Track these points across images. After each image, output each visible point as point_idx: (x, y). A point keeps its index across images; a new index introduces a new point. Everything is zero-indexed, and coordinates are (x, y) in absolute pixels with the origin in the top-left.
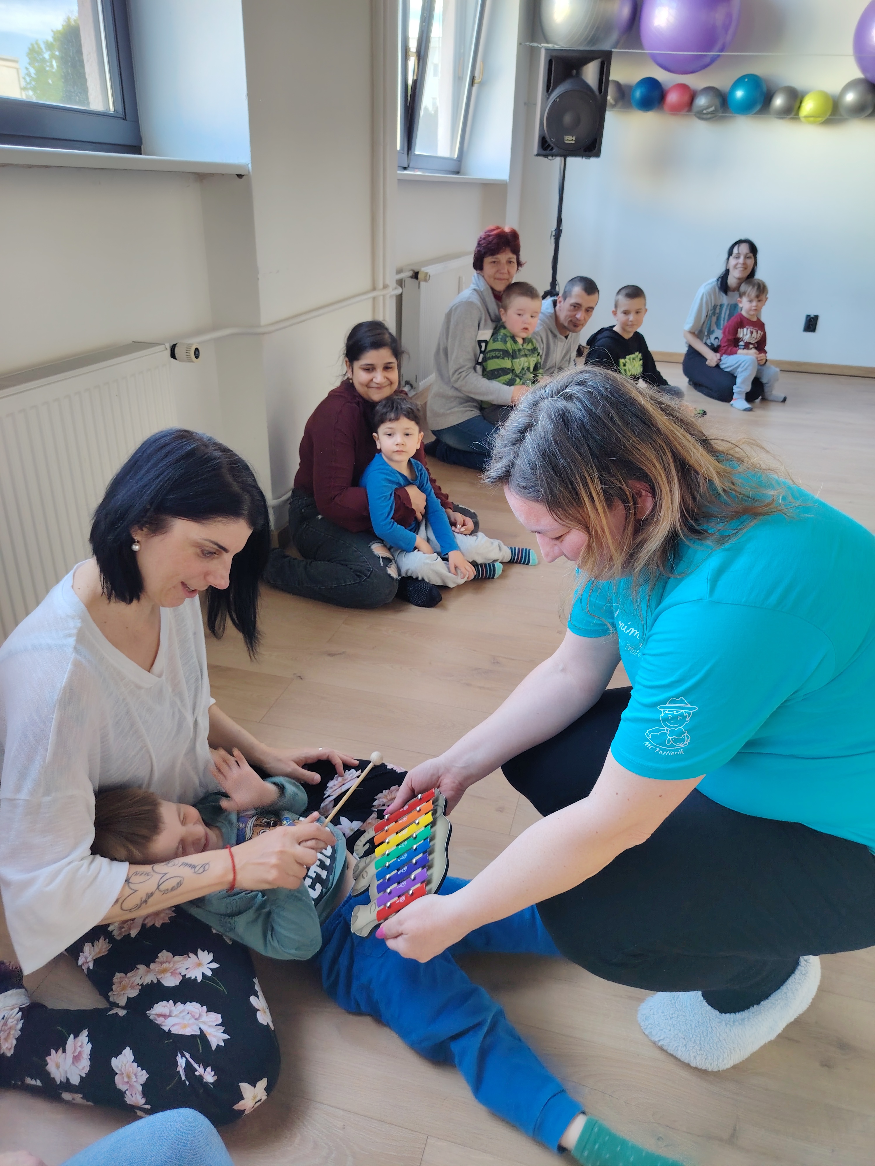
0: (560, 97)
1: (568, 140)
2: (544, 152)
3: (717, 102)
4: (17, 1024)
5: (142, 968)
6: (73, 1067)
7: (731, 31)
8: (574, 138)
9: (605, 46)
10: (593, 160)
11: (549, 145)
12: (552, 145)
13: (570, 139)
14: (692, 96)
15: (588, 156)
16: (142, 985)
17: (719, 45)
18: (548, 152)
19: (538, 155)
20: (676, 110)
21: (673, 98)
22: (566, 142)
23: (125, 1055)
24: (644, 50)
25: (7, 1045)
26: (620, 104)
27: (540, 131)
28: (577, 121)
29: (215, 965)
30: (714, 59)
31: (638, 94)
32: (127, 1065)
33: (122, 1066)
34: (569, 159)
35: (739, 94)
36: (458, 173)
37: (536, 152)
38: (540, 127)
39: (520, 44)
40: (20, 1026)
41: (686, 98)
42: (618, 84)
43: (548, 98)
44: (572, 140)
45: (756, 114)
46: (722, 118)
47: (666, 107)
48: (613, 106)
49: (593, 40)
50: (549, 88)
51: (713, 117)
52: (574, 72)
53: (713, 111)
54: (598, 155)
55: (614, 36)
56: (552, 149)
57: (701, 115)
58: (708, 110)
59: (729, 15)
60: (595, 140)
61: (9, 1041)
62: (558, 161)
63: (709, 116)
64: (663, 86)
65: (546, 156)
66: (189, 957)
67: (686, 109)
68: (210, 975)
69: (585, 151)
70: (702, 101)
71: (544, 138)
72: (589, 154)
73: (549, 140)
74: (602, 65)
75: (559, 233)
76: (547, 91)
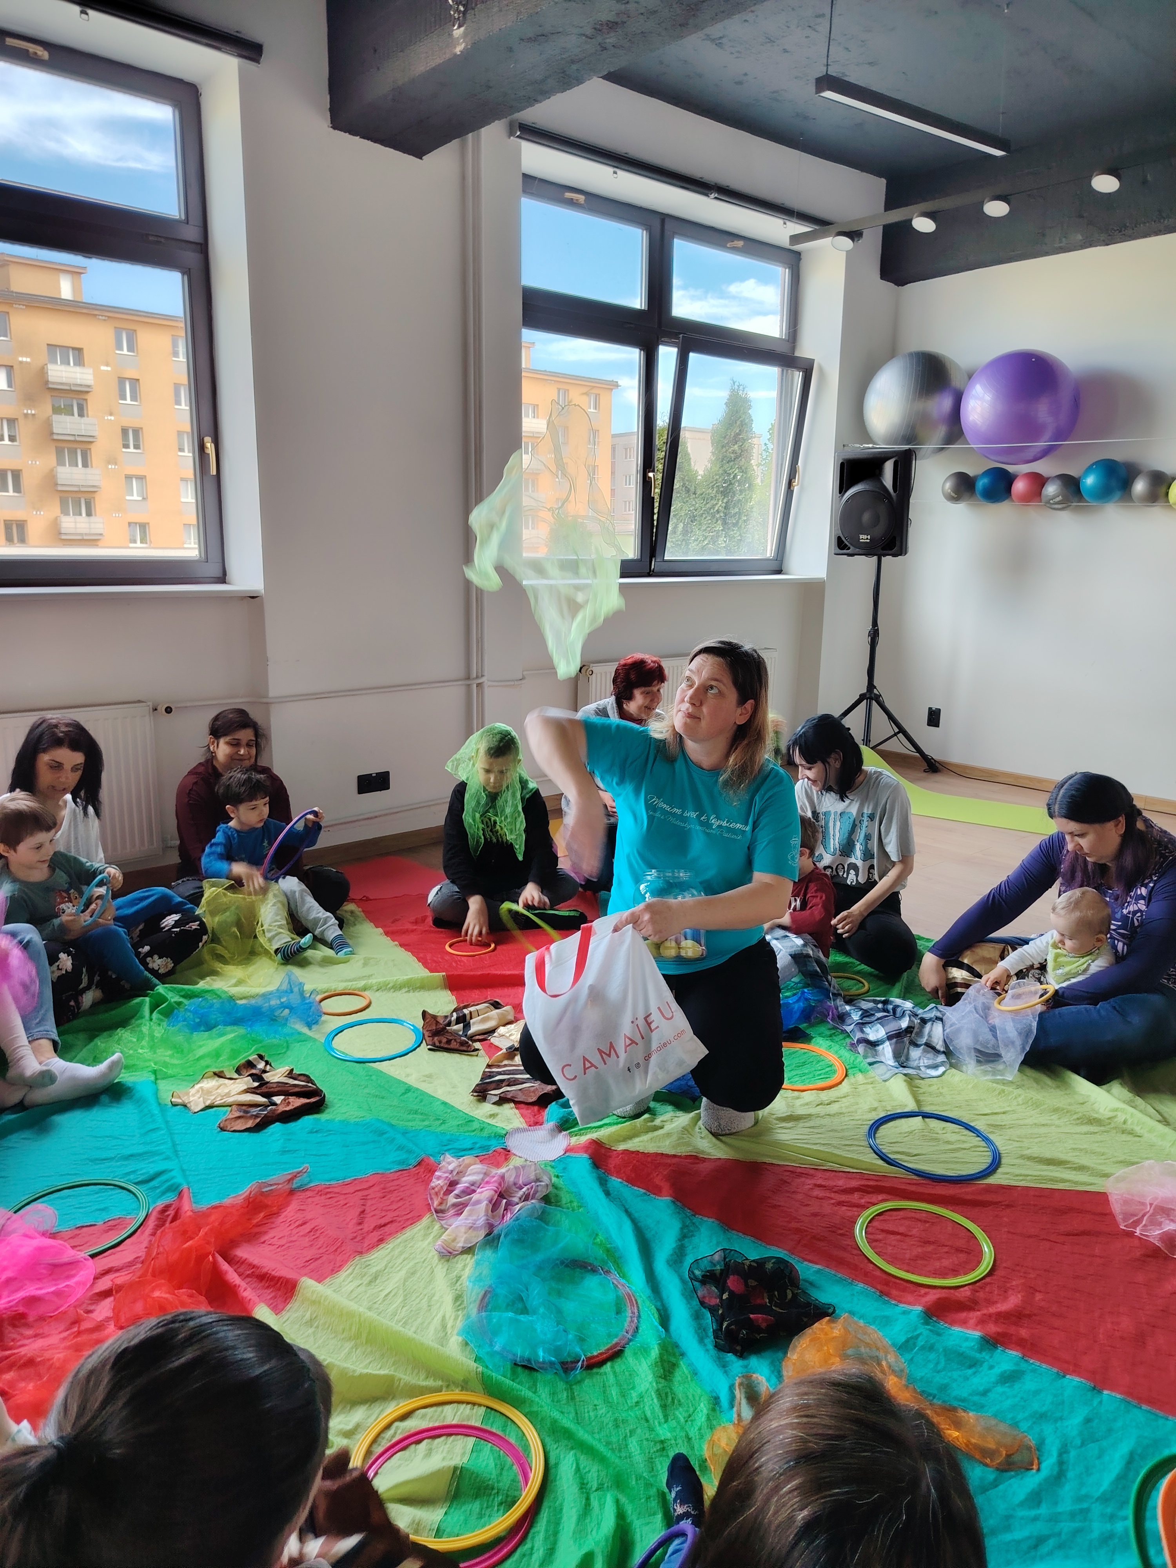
0: (856, 496)
2: (842, 552)
3: (1068, 490)
8: (869, 538)
11: (846, 545)
12: (849, 545)
13: (864, 538)
14: (1042, 484)
15: (897, 555)
18: (845, 551)
19: (839, 555)
20: (1023, 500)
21: (1019, 486)
22: (863, 541)
24: (970, 445)
27: (835, 531)
30: (1048, 450)
35: (1091, 480)
36: (779, 573)
37: (836, 552)
38: (835, 527)
39: (843, 446)
41: (1035, 486)
42: (964, 477)
43: (840, 500)
45: (1118, 501)
46: (1076, 508)
47: (1010, 498)
48: (956, 500)
50: (843, 489)
51: (1069, 507)
52: (872, 473)
53: (1063, 500)
54: (907, 553)
56: (849, 548)
57: (1052, 505)
58: (1057, 499)
60: (894, 538)
63: (1061, 506)
64: (1012, 475)
65: (846, 555)
67: (1035, 499)
71: (839, 538)
72: (890, 552)
73: (843, 539)
74: (896, 464)
75: (874, 635)
76: (840, 493)
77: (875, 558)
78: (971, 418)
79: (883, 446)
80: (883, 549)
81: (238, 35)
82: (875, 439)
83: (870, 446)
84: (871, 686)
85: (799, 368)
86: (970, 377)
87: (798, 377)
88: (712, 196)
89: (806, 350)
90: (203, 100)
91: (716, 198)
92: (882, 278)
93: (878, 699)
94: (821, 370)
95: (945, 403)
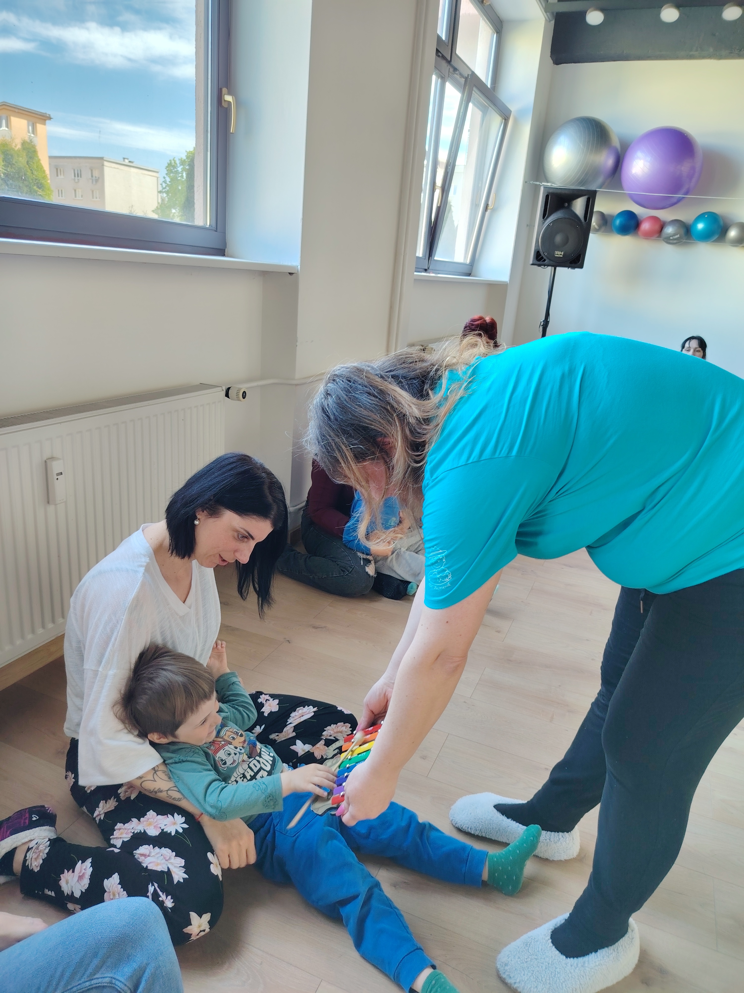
0: (554, 222)
1: (557, 254)
2: (538, 263)
3: (682, 231)
4: (45, 849)
5: (135, 820)
6: (77, 884)
7: (694, 180)
8: (562, 253)
9: (592, 187)
10: (577, 270)
11: (542, 258)
12: (545, 258)
13: (559, 254)
14: (662, 226)
15: (573, 268)
16: (133, 833)
17: (684, 190)
18: (541, 262)
19: (532, 264)
20: (648, 235)
21: (646, 226)
22: (556, 256)
23: (114, 878)
24: (624, 191)
25: (35, 863)
26: (603, 228)
27: (535, 246)
28: (566, 241)
29: (186, 826)
30: (679, 200)
31: (618, 222)
32: (114, 886)
33: (111, 886)
34: (558, 268)
35: (700, 226)
36: (469, 275)
37: (531, 262)
38: (536, 244)
39: (525, 182)
40: (47, 851)
41: (657, 227)
42: (602, 215)
43: (544, 223)
44: (561, 254)
45: (714, 241)
46: (686, 244)
47: (640, 233)
48: (597, 231)
49: (583, 182)
50: (545, 215)
51: (679, 243)
52: (566, 204)
53: (678, 238)
54: (581, 266)
55: (600, 180)
56: (545, 260)
57: (668, 240)
58: (673, 237)
59: (693, 168)
60: (580, 255)
61: (38, 861)
62: (549, 269)
63: (675, 241)
64: (638, 217)
65: (539, 265)
66: (168, 817)
67: (657, 235)
68: (181, 832)
69: (571, 263)
70: (669, 230)
71: (538, 252)
72: (574, 266)
73: (542, 254)
74: (584, 201)
75: (545, 324)
76: (544, 218)
85: (500, 112)
92: (551, 56)
95: (611, 156)
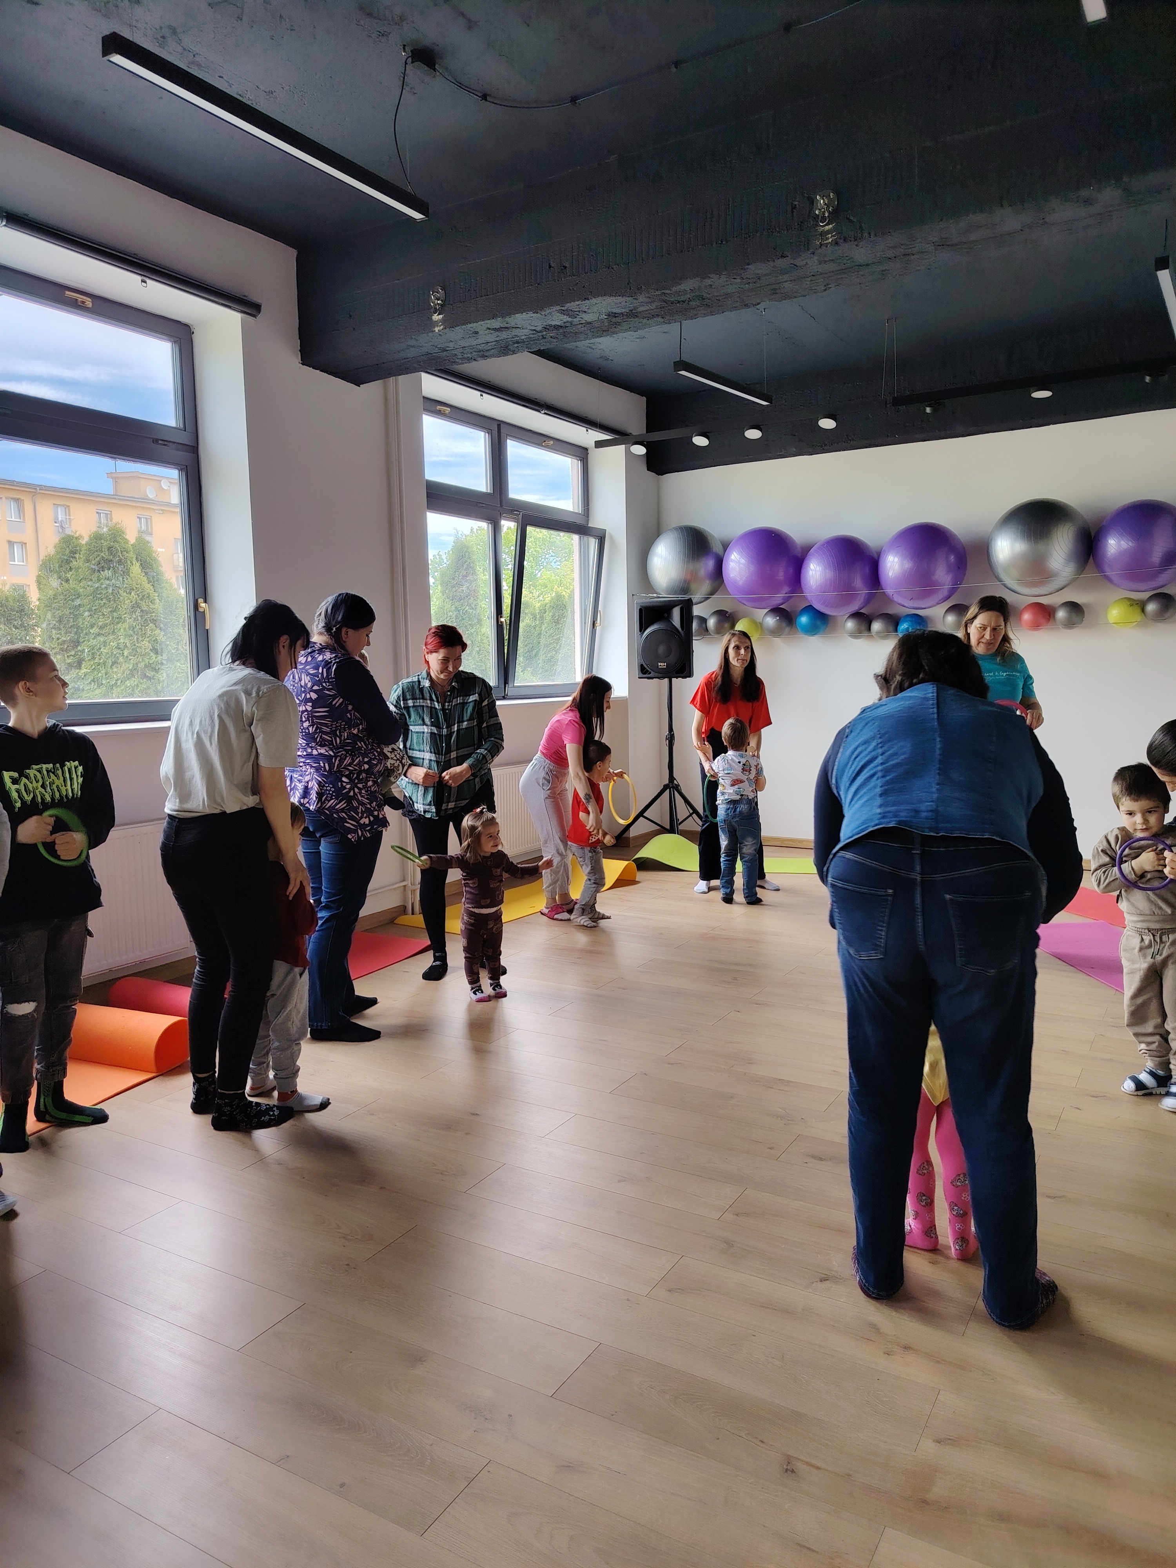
0: (653, 633)
2: (644, 676)
8: (666, 664)
9: (684, 597)
11: (648, 671)
13: (662, 665)
18: (647, 675)
19: (639, 678)
22: (660, 667)
27: (638, 660)
28: (668, 652)
34: (674, 680)
37: (637, 676)
38: (638, 658)
43: (642, 636)
44: (664, 665)
49: (681, 591)
50: (642, 629)
52: (661, 617)
54: (690, 675)
56: (650, 673)
60: (685, 664)
65: (649, 678)
69: (682, 673)
71: (642, 665)
72: (682, 675)
73: (646, 667)
74: (682, 610)
75: (671, 739)
76: (640, 631)
77: (666, 680)
78: (731, 576)
79: (665, 596)
80: (676, 673)
81: (245, 298)
82: (658, 590)
83: (655, 595)
84: (671, 778)
85: (595, 536)
86: (726, 546)
87: (593, 543)
88: (543, 412)
89: (597, 521)
90: (196, 338)
91: (545, 413)
92: (648, 470)
93: (677, 788)
94: (611, 537)
95: (710, 564)
